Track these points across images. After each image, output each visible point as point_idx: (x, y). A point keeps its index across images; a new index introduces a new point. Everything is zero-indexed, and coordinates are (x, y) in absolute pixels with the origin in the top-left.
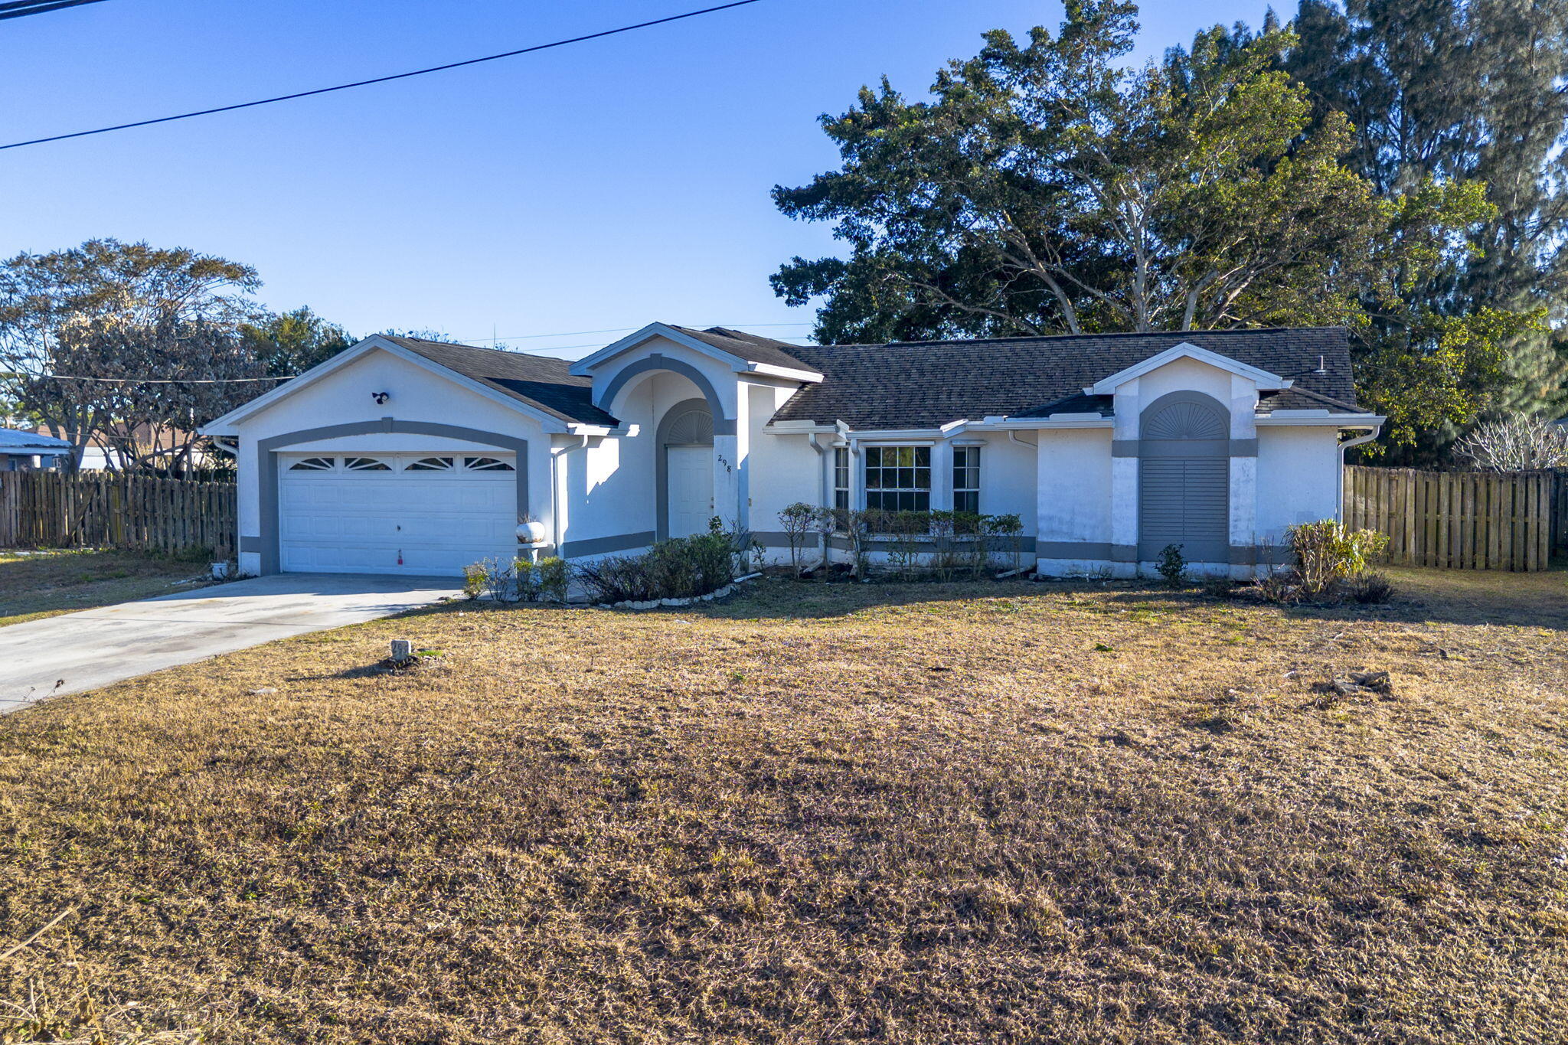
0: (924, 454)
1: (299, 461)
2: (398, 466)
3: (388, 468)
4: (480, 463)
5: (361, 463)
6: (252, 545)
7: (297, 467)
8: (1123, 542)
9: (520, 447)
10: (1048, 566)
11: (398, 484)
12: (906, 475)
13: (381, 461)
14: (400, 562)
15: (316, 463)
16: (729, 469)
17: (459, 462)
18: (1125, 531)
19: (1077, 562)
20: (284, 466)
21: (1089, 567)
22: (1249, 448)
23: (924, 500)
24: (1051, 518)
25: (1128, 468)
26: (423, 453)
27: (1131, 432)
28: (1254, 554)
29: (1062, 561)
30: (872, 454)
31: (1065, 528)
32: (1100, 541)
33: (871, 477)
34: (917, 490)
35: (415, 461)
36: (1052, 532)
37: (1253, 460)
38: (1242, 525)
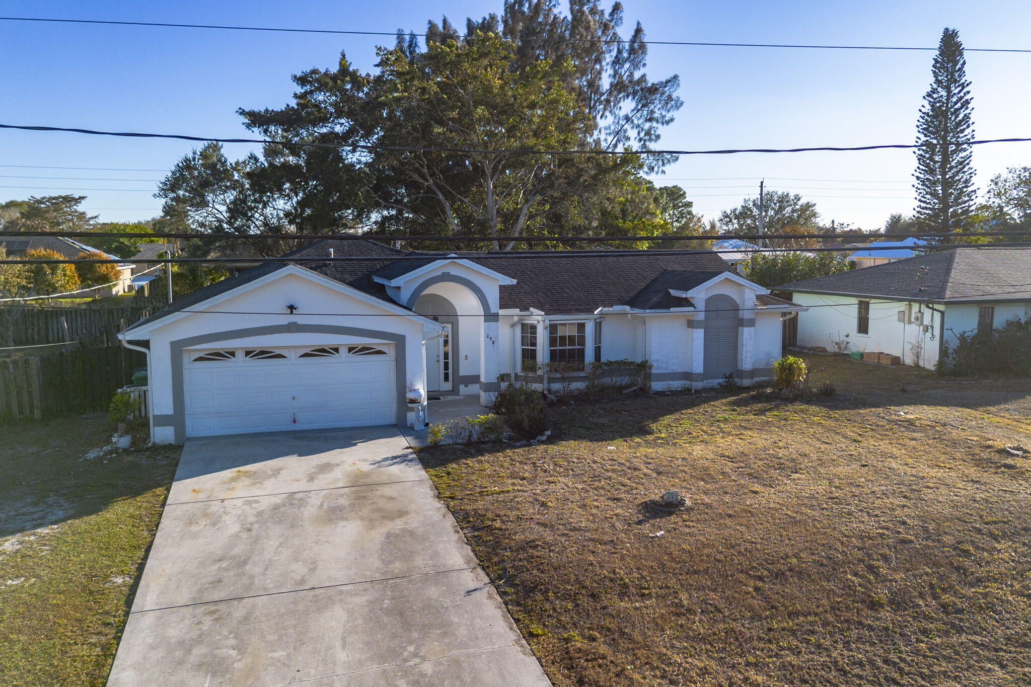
0: (581, 327)
1: (202, 354)
2: (293, 356)
3: (283, 357)
4: (361, 350)
5: (263, 354)
6: (163, 420)
7: (201, 359)
8: (697, 372)
9: (399, 341)
10: (657, 386)
11: (292, 367)
12: (572, 339)
13: (277, 352)
14: (295, 421)
15: (218, 355)
16: (493, 343)
17: (343, 351)
18: (698, 367)
19: (670, 382)
20: (187, 359)
21: (677, 385)
22: (751, 323)
23: (581, 353)
24: (658, 360)
25: (699, 335)
26: (314, 346)
27: (701, 316)
28: (753, 373)
29: (663, 383)
30: (553, 328)
31: (664, 366)
32: (680, 371)
33: (552, 341)
34: (578, 347)
35: (308, 351)
36: (658, 368)
37: (753, 328)
38: (748, 360)
